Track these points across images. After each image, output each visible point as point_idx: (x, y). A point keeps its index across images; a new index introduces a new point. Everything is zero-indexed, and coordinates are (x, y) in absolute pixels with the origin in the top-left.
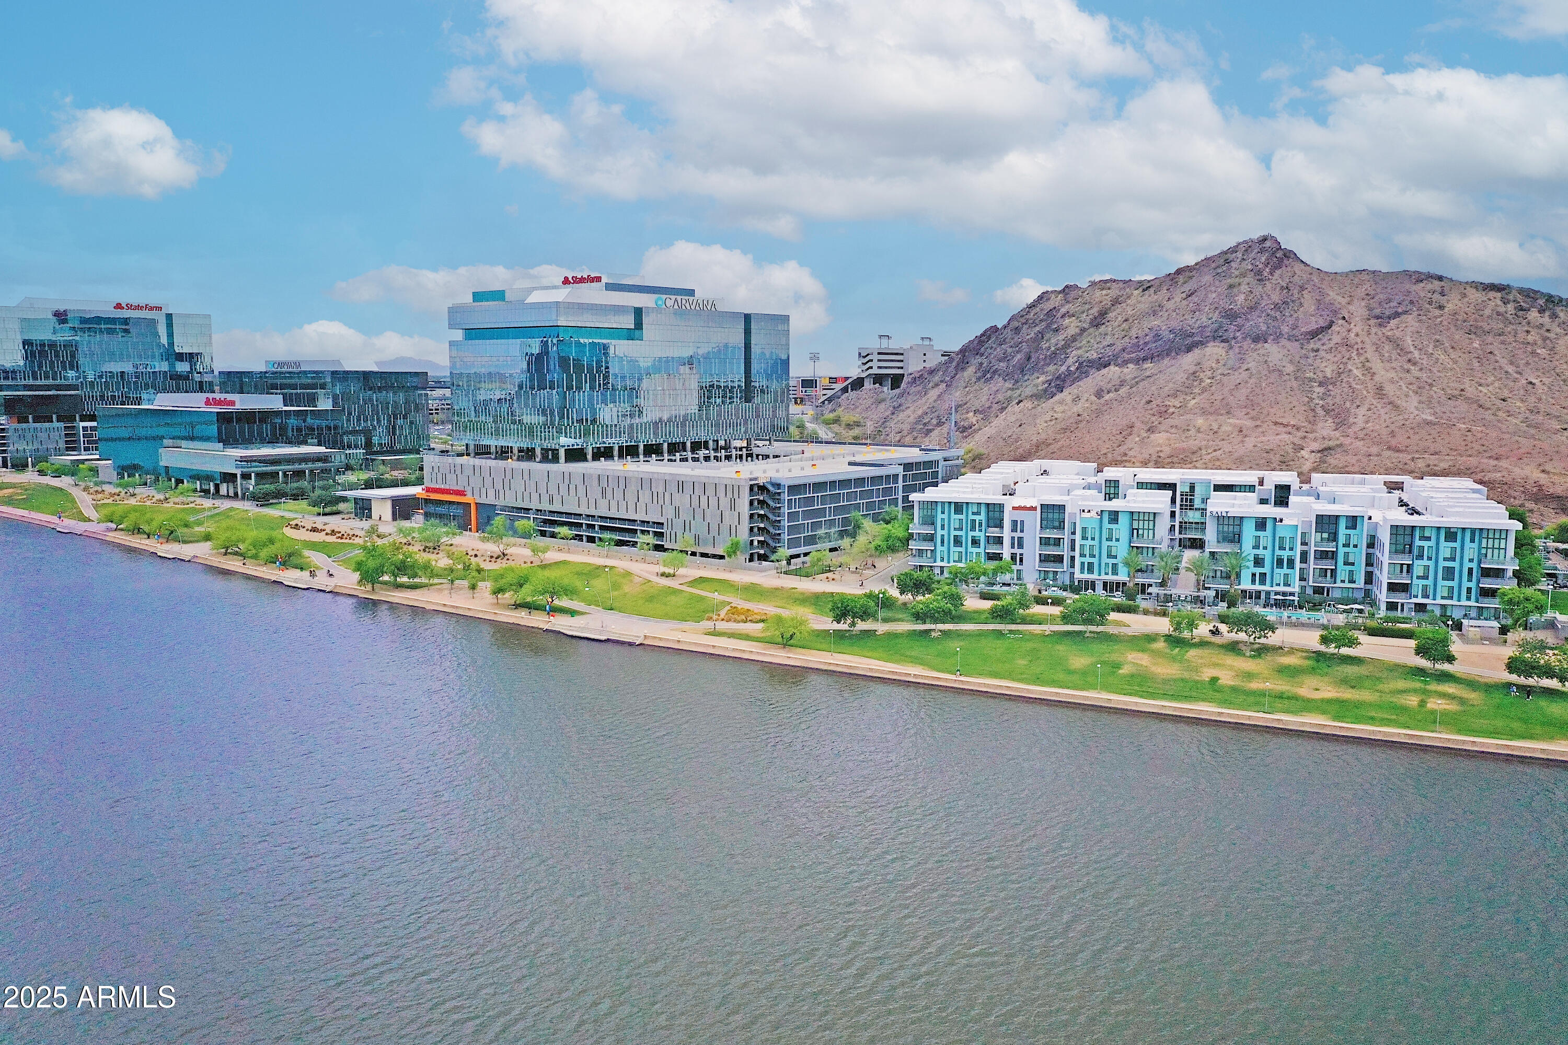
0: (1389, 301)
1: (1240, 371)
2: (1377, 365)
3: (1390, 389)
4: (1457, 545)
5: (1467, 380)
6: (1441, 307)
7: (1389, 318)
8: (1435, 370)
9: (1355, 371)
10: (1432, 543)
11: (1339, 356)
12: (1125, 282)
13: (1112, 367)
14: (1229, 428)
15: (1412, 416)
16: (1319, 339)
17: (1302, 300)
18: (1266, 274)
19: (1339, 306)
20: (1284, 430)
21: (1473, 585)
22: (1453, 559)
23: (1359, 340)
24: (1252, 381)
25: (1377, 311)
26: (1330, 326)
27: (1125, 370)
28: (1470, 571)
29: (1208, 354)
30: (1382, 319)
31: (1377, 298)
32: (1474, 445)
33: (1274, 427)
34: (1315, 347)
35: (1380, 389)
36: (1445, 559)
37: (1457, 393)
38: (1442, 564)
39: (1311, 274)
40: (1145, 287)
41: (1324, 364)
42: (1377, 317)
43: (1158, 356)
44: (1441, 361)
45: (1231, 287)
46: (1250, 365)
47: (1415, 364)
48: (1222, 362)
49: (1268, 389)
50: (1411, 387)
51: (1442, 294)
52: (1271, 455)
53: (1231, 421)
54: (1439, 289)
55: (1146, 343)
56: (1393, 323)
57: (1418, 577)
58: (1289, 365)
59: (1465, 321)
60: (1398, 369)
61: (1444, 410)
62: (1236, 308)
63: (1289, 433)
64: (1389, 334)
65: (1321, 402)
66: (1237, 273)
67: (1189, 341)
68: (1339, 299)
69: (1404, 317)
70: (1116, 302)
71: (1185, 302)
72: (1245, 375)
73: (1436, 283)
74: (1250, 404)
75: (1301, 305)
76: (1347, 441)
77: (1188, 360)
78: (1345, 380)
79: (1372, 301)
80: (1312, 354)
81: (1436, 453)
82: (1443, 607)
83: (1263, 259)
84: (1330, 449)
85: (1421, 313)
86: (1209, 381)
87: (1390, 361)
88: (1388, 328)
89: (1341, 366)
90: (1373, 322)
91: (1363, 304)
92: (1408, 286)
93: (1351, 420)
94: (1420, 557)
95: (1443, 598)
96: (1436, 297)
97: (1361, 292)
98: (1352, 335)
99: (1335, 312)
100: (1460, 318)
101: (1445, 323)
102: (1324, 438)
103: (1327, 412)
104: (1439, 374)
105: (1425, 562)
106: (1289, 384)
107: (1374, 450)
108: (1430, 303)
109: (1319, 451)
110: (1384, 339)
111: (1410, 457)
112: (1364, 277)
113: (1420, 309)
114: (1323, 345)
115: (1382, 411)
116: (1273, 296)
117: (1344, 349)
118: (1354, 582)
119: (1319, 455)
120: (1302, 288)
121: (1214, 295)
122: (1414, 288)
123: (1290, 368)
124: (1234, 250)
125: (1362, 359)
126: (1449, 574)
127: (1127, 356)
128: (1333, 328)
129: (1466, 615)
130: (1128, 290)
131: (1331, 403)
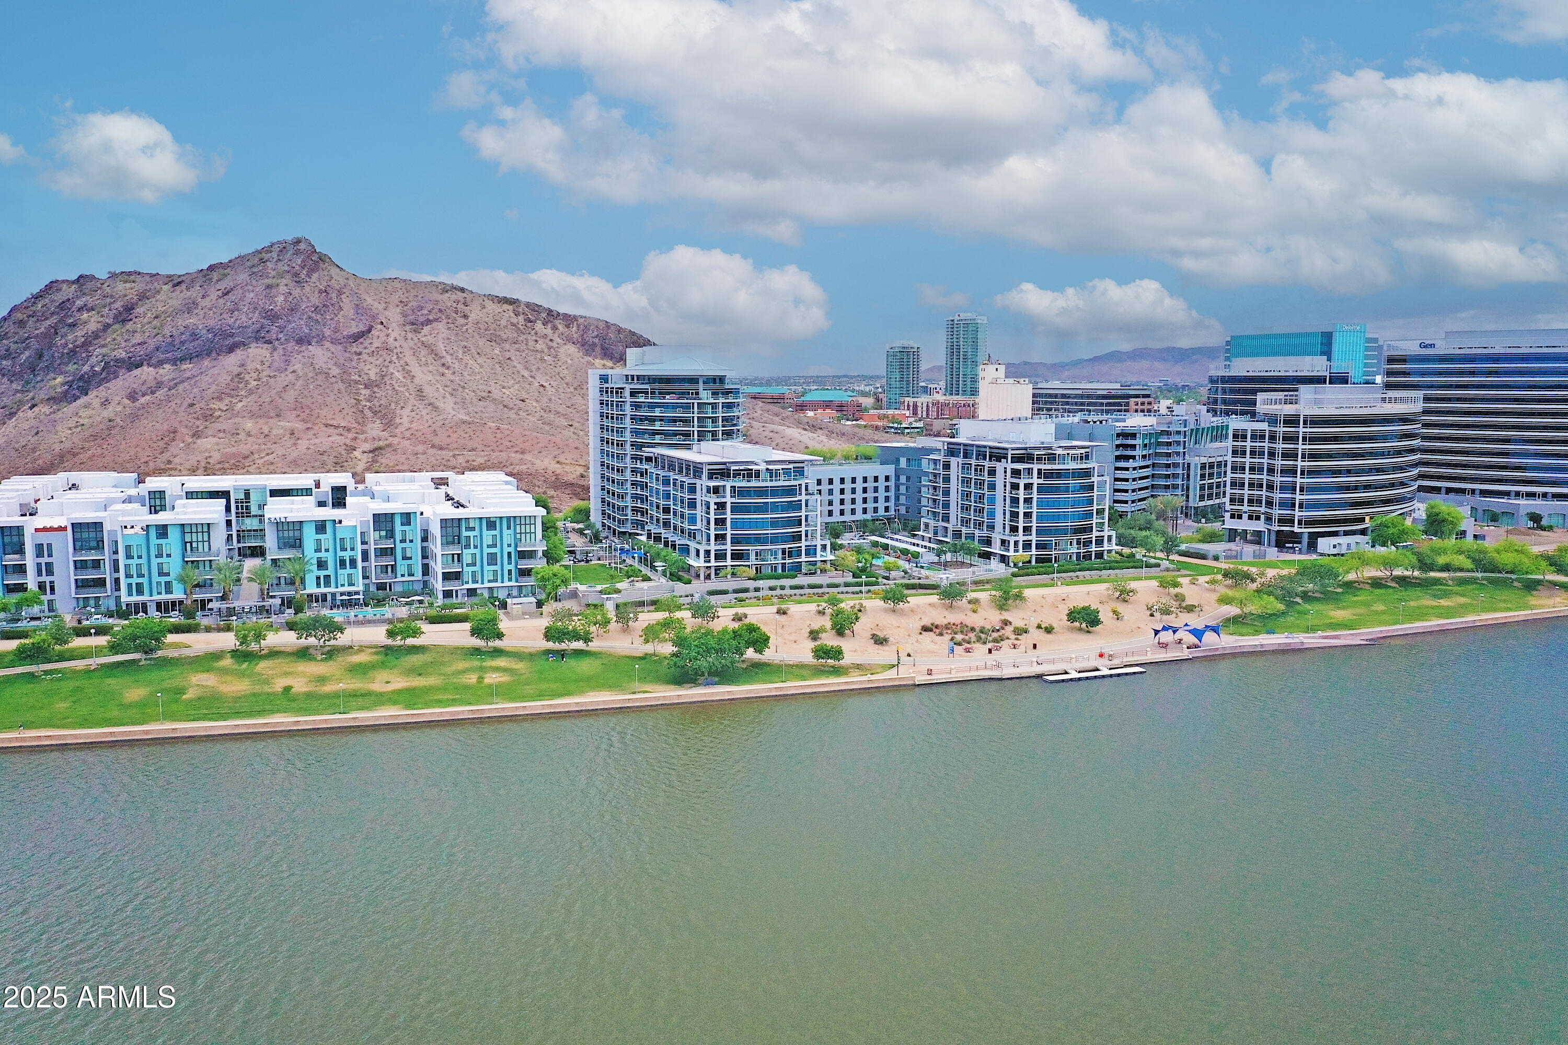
0: (421, 308)
1: (287, 373)
2: (416, 369)
3: (429, 391)
4: (497, 532)
5: (492, 383)
6: (465, 317)
7: (422, 325)
8: (465, 374)
9: (397, 374)
10: (476, 533)
11: (381, 359)
12: (152, 275)
13: (145, 368)
14: (281, 431)
15: (450, 416)
16: (361, 343)
17: (341, 304)
18: (303, 277)
19: (376, 312)
20: (336, 431)
21: (512, 567)
22: (495, 546)
23: (397, 344)
24: (299, 383)
25: (412, 318)
26: (369, 331)
27: (161, 371)
28: (509, 554)
29: (251, 355)
30: (416, 325)
31: (410, 305)
32: (502, 441)
33: (325, 429)
34: (358, 351)
35: (420, 391)
36: (489, 546)
37: (484, 394)
38: (487, 550)
39: (347, 279)
40: (176, 282)
41: (368, 367)
42: (413, 324)
43: (197, 356)
44: (469, 366)
45: (269, 287)
46: (296, 367)
47: (448, 368)
48: (267, 364)
49: (316, 392)
50: (446, 389)
51: (465, 304)
52: (325, 457)
53: (282, 423)
54: (462, 300)
55: (182, 343)
56: (426, 329)
57: (468, 565)
58: (334, 367)
59: (486, 330)
60: (435, 372)
61: (476, 410)
62: (276, 309)
63: (341, 435)
64: (424, 339)
65: (368, 404)
66: (273, 273)
67: (229, 341)
68: (376, 304)
69: (435, 324)
70: (143, 297)
71: (221, 301)
72: (291, 377)
73: (460, 294)
74: (298, 406)
75: (341, 309)
76: (395, 441)
77: (231, 362)
78: (388, 383)
79: (405, 308)
80: (356, 358)
81: (473, 450)
82: (490, 589)
83: (299, 261)
84: (380, 448)
85: (450, 321)
86: (256, 383)
87: (426, 364)
88: (422, 334)
89: (384, 369)
90: (408, 328)
91: (398, 310)
92: (436, 296)
93: (398, 420)
94: (468, 546)
95: (489, 581)
96: (461, 306)
97: (395, 299)
98: (391, 340)
99: (374, 317)
100: (482, 326)
101: (470, 331)
102: (374, 439)
103: (375, 413)
104: (469, 378)
105: (472, 550)
106: (336, 386)
107: (420, 448)
108: (456, 312)
109: (371, 452)
110: (419, 344)
111: (451, 454)
112: (397, 284)
113: (448, 317)
114: (365, 348)
115: (424, 412)
116: (312, 299)
117: (384, 353)
118: (413, 575)
119: (371, 455)
120: (340, 293)
121: (252, 295)
122: (440, 297)
123: (335, 371)
124: (268, 249)
125: (402, 362)
126: (492, 559)
127: (162, 356)
128: (373, 332)
129: (509, 594)
130: (156, 284)
131: (377, 404)
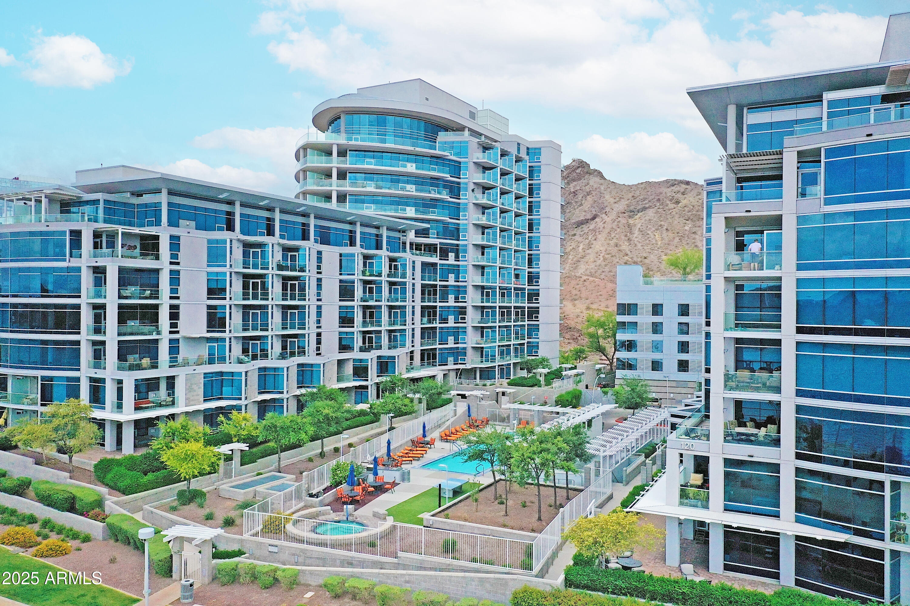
0: (644, 199)
6: (677, 203)
7: (638, 212)
17: (583, 201)
19: (607, 205)
25: (632, 208)
26: (594, 218)
30: (634, 213)
31: (638, 198)
42: (631, 211)
51: (684, 194)
54: (683, 191)
56: (639, 215)
64: (632, 222)
68: (611, 200)
69: (648, 210)
73: (684, 186)
75: (581, 204)
79: (633, 201)
85: (661, 207)
88: (634, 219)
90: (626, 215)
91: (626, 203)
96: (678, 195)
99: (603, 209)
101: (674, 213)
108: (671, 200)
113: (662, 204)
120: (589, 193)
122: (665, 190)
